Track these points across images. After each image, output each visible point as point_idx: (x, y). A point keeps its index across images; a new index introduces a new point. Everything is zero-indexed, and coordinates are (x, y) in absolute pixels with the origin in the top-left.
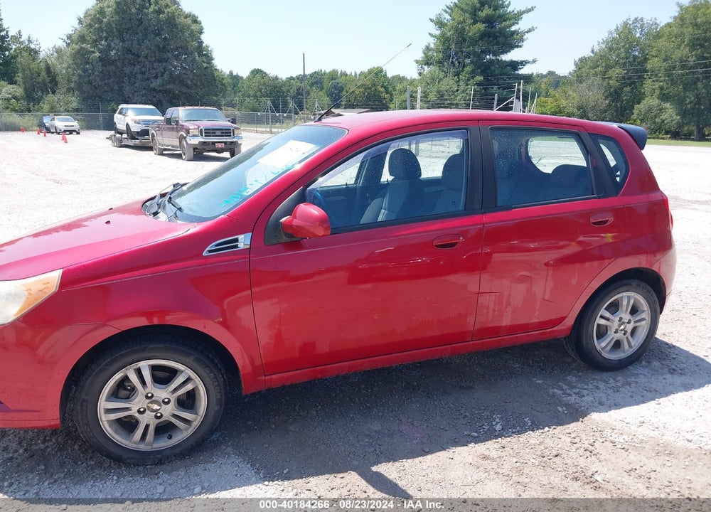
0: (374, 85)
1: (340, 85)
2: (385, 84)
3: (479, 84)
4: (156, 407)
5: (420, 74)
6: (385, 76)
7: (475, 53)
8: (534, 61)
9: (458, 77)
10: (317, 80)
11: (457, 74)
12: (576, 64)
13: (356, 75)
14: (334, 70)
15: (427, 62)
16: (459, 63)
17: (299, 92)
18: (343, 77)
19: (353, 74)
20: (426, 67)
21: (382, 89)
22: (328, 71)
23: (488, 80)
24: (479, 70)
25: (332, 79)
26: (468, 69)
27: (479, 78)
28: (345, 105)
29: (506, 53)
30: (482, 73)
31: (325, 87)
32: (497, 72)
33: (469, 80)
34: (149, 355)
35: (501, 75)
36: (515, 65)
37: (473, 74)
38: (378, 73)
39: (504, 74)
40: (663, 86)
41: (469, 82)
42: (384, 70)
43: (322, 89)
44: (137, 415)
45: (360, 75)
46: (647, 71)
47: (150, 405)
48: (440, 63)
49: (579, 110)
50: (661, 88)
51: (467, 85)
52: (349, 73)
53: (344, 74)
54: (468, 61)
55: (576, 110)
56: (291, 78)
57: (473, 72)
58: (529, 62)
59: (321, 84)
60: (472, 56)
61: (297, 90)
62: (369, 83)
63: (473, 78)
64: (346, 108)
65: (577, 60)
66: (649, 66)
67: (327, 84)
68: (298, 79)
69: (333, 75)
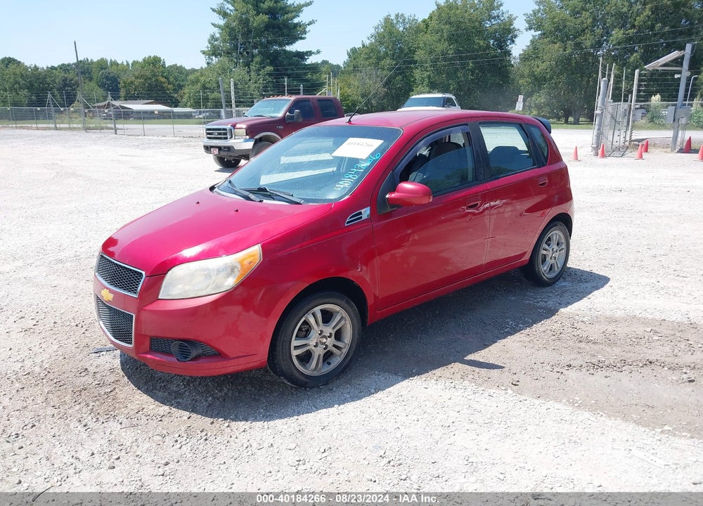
0: (154, 75)
1: (112, 75)
2: (165, 74)
3: (270, 75)
4: (324, 340)
5: (208, 63)
6: (163, 66)
7: (261, 44)
8: (318, 52)
9: (249, 67)
10: (84, 69)
11: (247, 64)
12: (349, 54)
13: (128, 64)
14: (102, 59)
15: (214, 52)
16: (248, 53)
17: (65, 83)
18: (114, 67)
19: (125, 63)
20: (214, 58)
21: (163, 80)
22: (95, 60)
23: (278, 70)
24: (269, 61)
25: (102, 69)
26: (257, 59)
27: (269, 68)
28: (124, 97)
29: (292, 44)
30: (271, 64)
31: (95, 77)
32: (285, 62)
33: (259, 70)
34: (322, 301)
35: (289, 65)
36: (302, 56)
37: (262, 65)
38: (155, 62)
39: (291, 64)
40: (430, 75)
41: (260, 73)
42: (162, 59)
43: (91, 79)
44: (313, 348)
45: (132, 65)
46: (415, 62)
47: (321, 339)
48: (228, 53)
49: (362, 97)
50: (429, 77)
51: (259, 75)
52: (120, 62)
53: (114, 64)
54: (256, 51)
55: (360, 98)
56: (53, 68)
57: (262, 62)
58: (313, 53)
59: (90, 73)
60: (259, 47)
61: (63, 81)
62: (148, 74)
63: (264, 67)
64: (126, 100)
65: (349, 50)
66: (416, 58)
67: (96, 74)
68: (61, 68)
69: (102, 64)
